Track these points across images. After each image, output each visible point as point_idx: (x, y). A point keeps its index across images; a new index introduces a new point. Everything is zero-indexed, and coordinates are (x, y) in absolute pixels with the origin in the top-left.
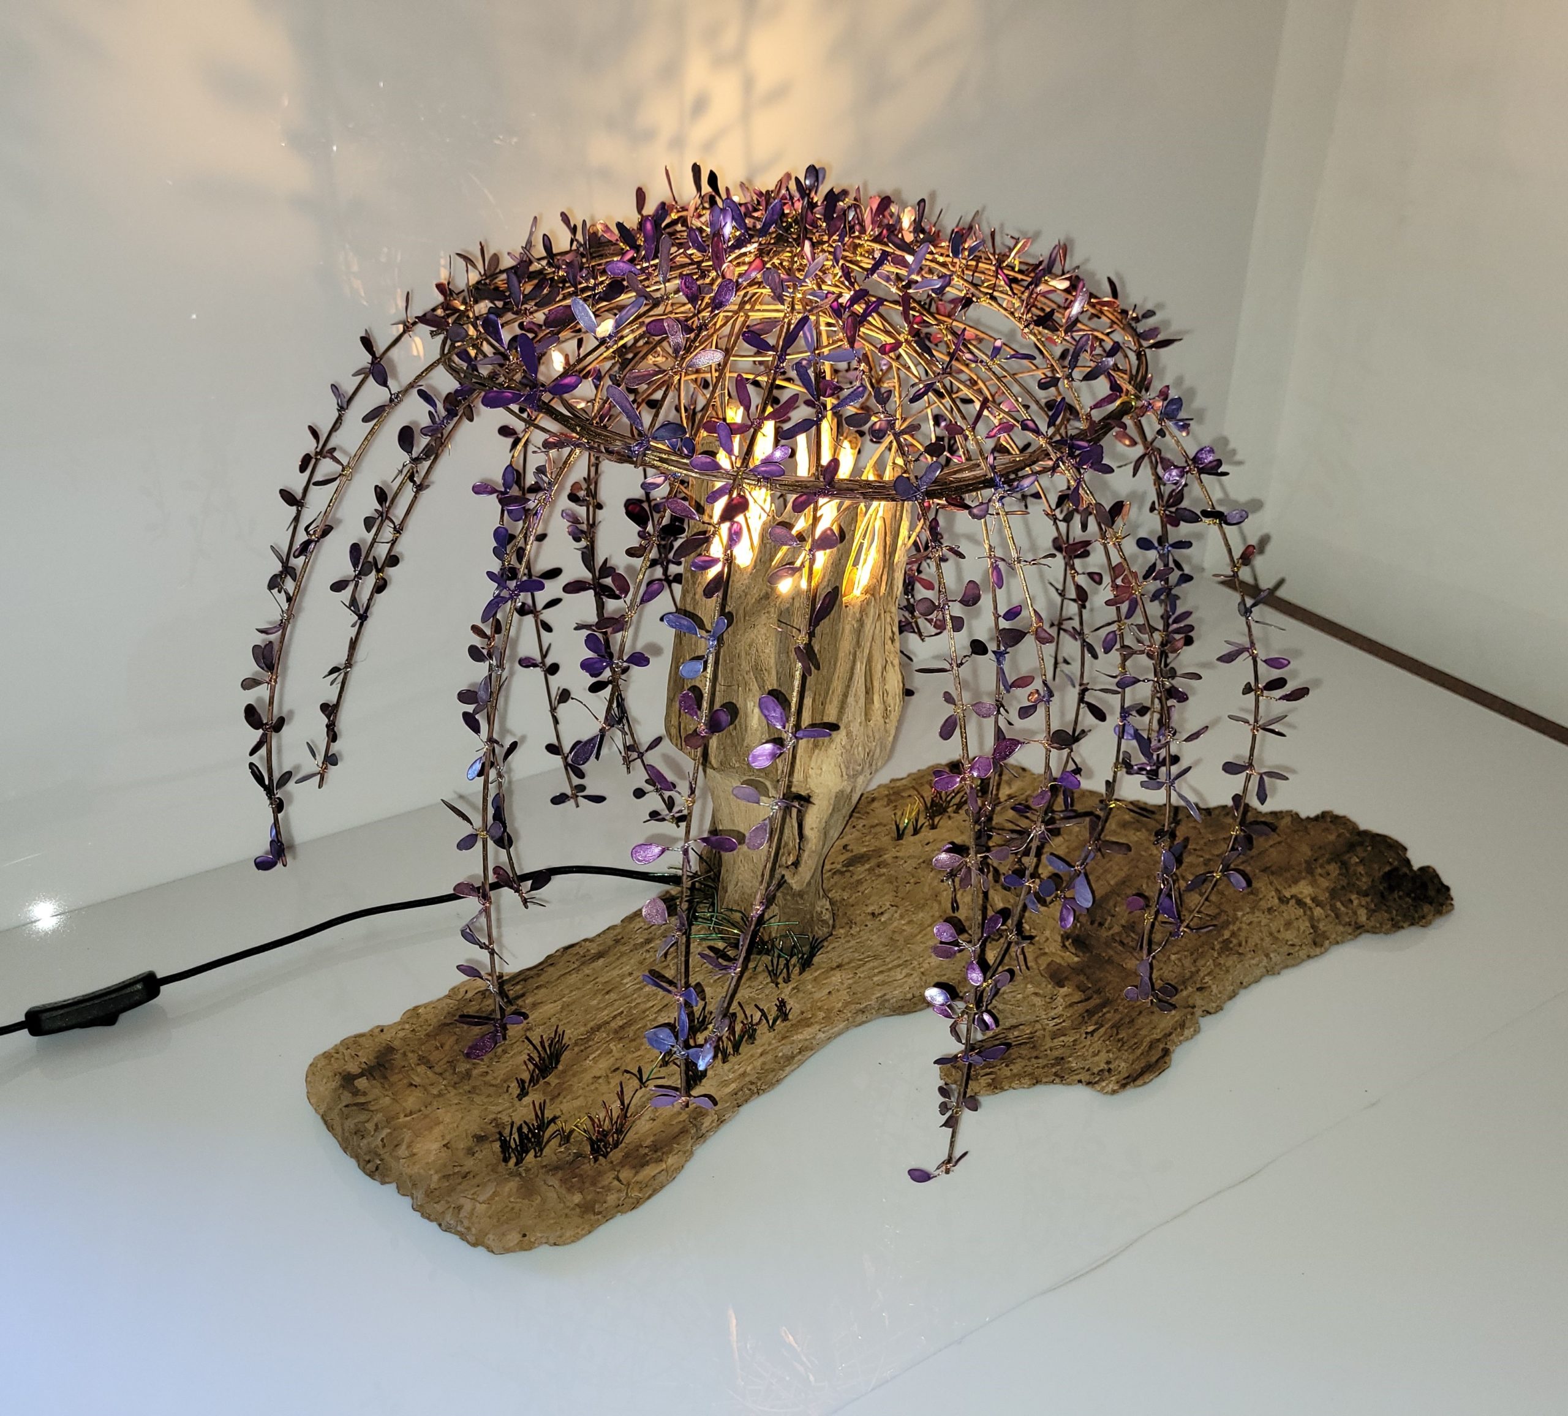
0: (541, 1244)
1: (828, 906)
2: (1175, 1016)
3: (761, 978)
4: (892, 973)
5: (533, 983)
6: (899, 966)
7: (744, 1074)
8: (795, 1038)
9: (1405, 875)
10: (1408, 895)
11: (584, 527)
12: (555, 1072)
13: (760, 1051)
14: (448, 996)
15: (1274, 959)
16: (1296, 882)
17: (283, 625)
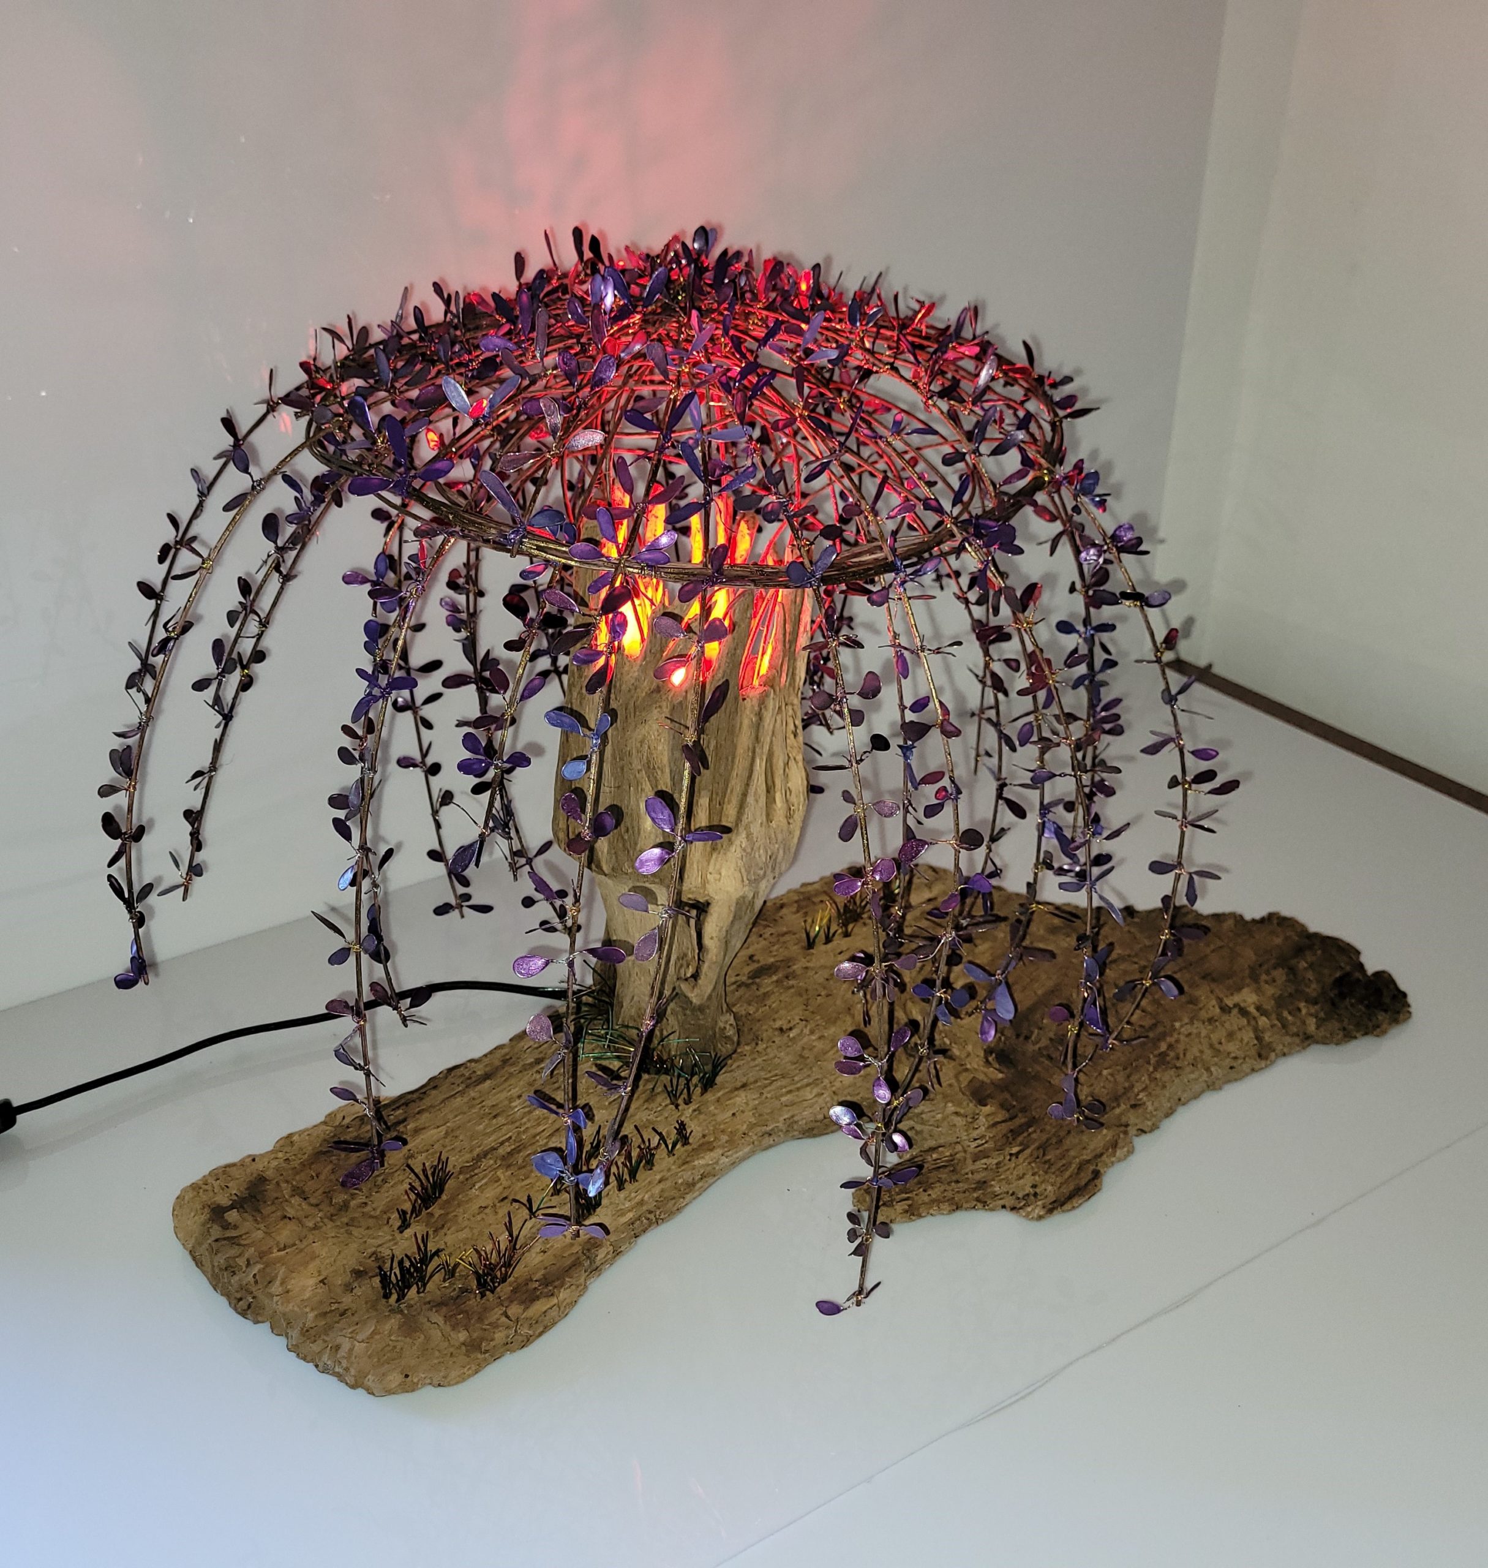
0: (424, 1385)
1: (732, 1021)
2: (1106, 1134)
3: (659, 1099)
4: (801, 1093)
5: (414, 1108)
6: (808, 1085)
7: (641, 1203)
8: (696, 1163)
9: (1358, 980)
10: (1361, 1002)
11: (464, 616)
12: (439, 1201)
13: (658, 1177)
14: (325, 1123)
15: (1215, 1073)
16: (1239, 989)
17: (142, 728)
